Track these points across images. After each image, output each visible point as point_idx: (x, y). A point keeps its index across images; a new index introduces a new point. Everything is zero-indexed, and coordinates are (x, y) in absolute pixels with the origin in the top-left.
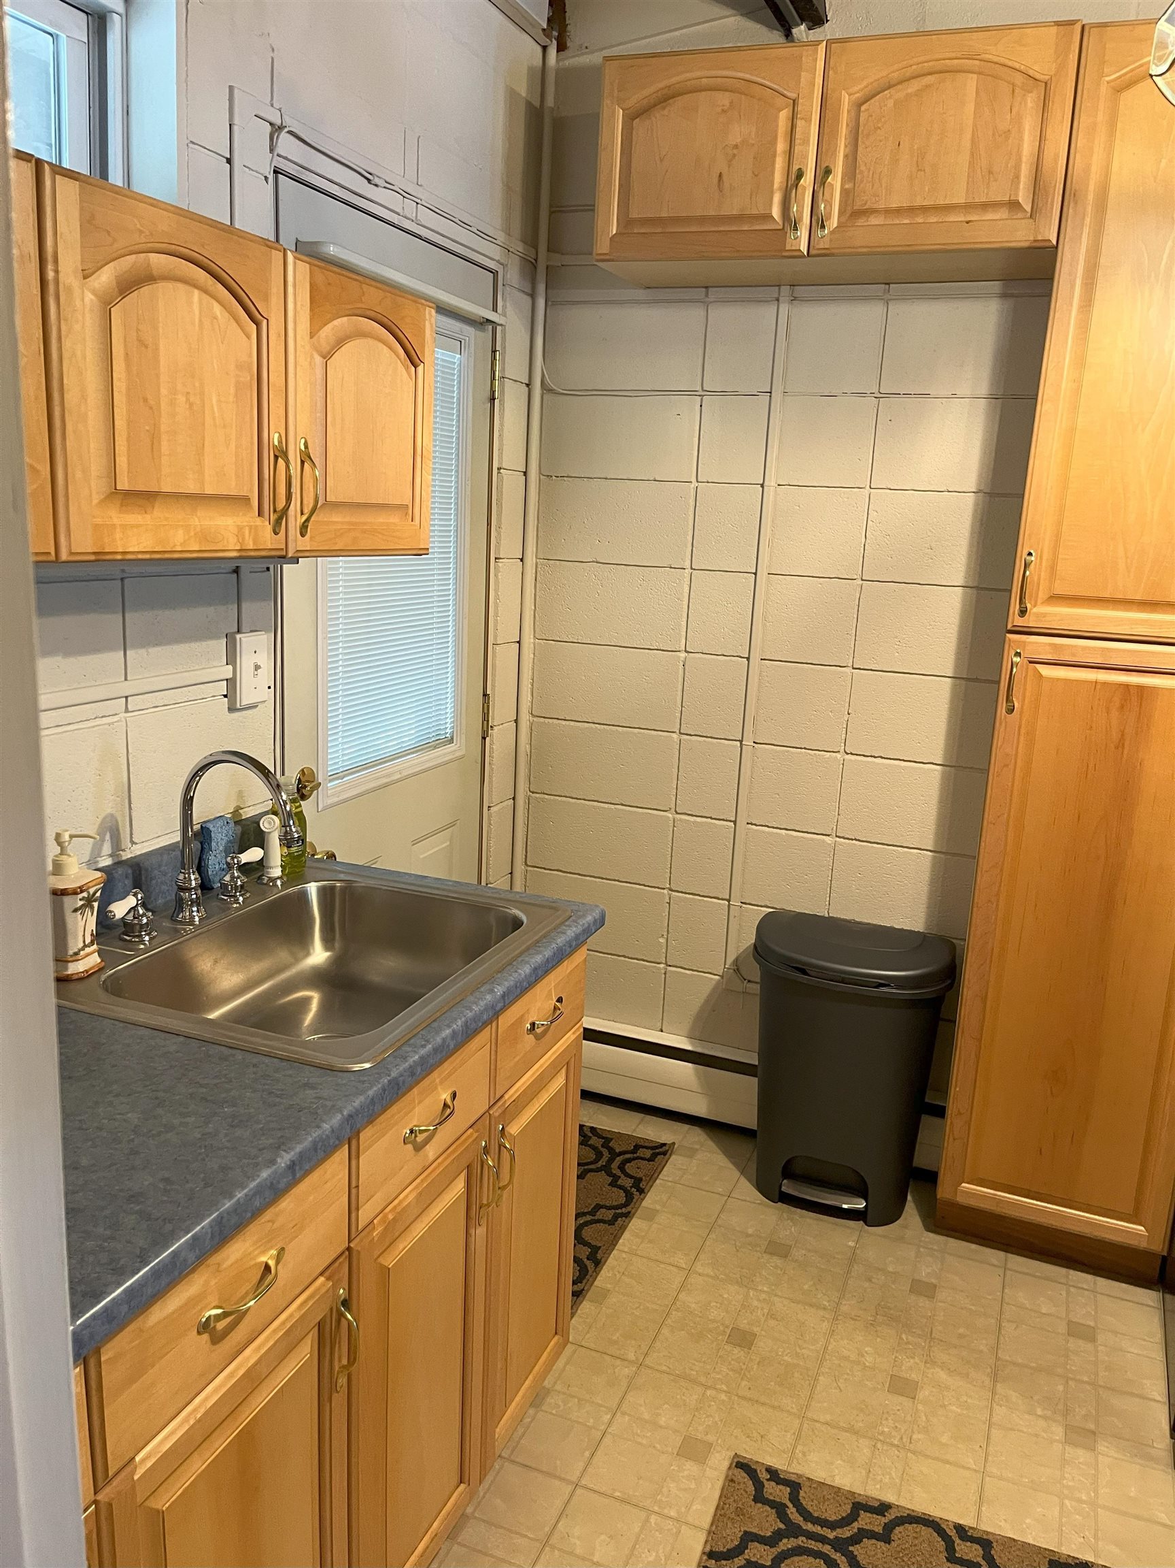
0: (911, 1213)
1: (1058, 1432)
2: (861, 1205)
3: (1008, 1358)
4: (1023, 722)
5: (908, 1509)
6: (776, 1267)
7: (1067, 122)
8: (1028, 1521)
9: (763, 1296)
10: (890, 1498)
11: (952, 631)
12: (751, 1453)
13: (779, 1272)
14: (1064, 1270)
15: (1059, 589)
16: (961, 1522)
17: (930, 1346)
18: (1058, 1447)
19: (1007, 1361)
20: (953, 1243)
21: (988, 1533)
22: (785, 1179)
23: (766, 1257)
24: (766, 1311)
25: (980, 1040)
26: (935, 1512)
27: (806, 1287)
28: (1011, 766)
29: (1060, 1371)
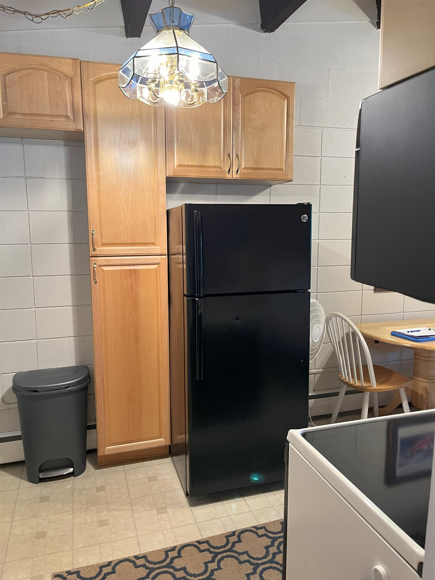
0: (89, 466)
1: (155, 512)
2: (72, 470)
3: (133, 497)
4: (100, 286)
5: (118, 559)
6: (46, 505)
7: (80, 92)
8: (155, 543)
9: (44, 517)
10: (110, 559)
11: (68, 259)
12: (58, 570)
13: (47, 507)
14: (142, 463)
15: (105, 242)
16: (135, 554)
17: (108, 506)
18: (156, 517)
19: (133, 498)
20: (106, 470)
21: (144, 553)
22: (40, 473)
23: (41, 504)
24: (47, 522)
25: (104, 396)
26: (126, 556)
27: (59, 507)
28: (99, 301)
29: (150, 494)
